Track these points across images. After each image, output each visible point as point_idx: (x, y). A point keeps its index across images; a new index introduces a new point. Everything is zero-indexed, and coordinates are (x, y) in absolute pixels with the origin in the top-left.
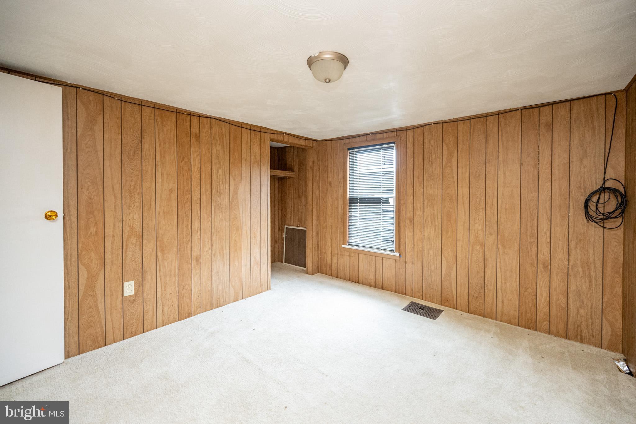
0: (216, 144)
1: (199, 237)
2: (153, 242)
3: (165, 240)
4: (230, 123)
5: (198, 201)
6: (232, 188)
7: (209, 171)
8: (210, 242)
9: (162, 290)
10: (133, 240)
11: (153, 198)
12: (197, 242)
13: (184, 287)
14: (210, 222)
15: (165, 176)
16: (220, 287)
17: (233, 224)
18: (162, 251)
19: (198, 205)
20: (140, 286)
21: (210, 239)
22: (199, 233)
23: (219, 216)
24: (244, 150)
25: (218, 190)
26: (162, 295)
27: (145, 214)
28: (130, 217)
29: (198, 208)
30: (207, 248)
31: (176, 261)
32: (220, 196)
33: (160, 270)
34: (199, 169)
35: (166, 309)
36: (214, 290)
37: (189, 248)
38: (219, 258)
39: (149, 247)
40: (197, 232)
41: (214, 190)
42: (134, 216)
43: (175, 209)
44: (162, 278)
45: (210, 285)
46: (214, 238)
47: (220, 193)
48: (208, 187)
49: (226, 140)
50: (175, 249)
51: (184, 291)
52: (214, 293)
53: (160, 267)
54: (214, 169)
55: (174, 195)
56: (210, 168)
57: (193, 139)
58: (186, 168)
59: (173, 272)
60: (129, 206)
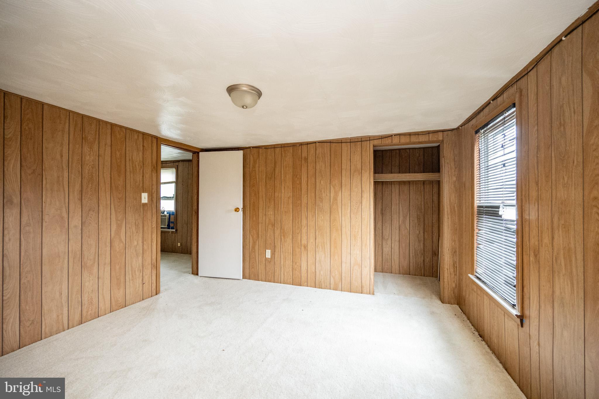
0: (319, 161)
1: (306, 231)
2: (279, 229)
3: (285, 229)
4: (330, 142)
5: (306, 205)
6: (332, 195)
7: (314, 183)
8: (314, 236)
9: (283, 261)
10: (270, 226)
11: (280, 203)
12: (305, 235)
13: (296, 263)
14: (314, 221)
15: (286, 188)
16: (322, 272)
17: (333, 225)
18: (284, 236)
19: (306, 208)
20: (273, 254)
21: (314, 233)
22: (306, 228)
23: (321, 217)
24: (344, 161)
25: (320, 197)
26: (283, 264)
27: (276, 212)
28: (269, 213)
29: (306, 210)
30: (312, 240)
31: (291, 244)
32: (322, 201)
33: (283, 248)
34: (306, 182)
35: (286, 274)
36: (317, 274)
37: (299, 237)
38: (321, 250)
39: (277, 232)
40: (305, 227)
41: (317, 197)
42: (271, 212)
43: (291, 210)
44: (284, 253)
45: (314, 269)
46: (317, 233)
47: (322, 199)
48: (313, 195)
49: (327, 157)
50: (291, 237)
51: (296, 266)
52: (317, 275)
53: (283, 246)
54: (317, 181)
55: (291, 201)
56: (314, 181)
57: (303, 162)
58: (298, 182)
59: (290, 251)
60: (269, 207)
